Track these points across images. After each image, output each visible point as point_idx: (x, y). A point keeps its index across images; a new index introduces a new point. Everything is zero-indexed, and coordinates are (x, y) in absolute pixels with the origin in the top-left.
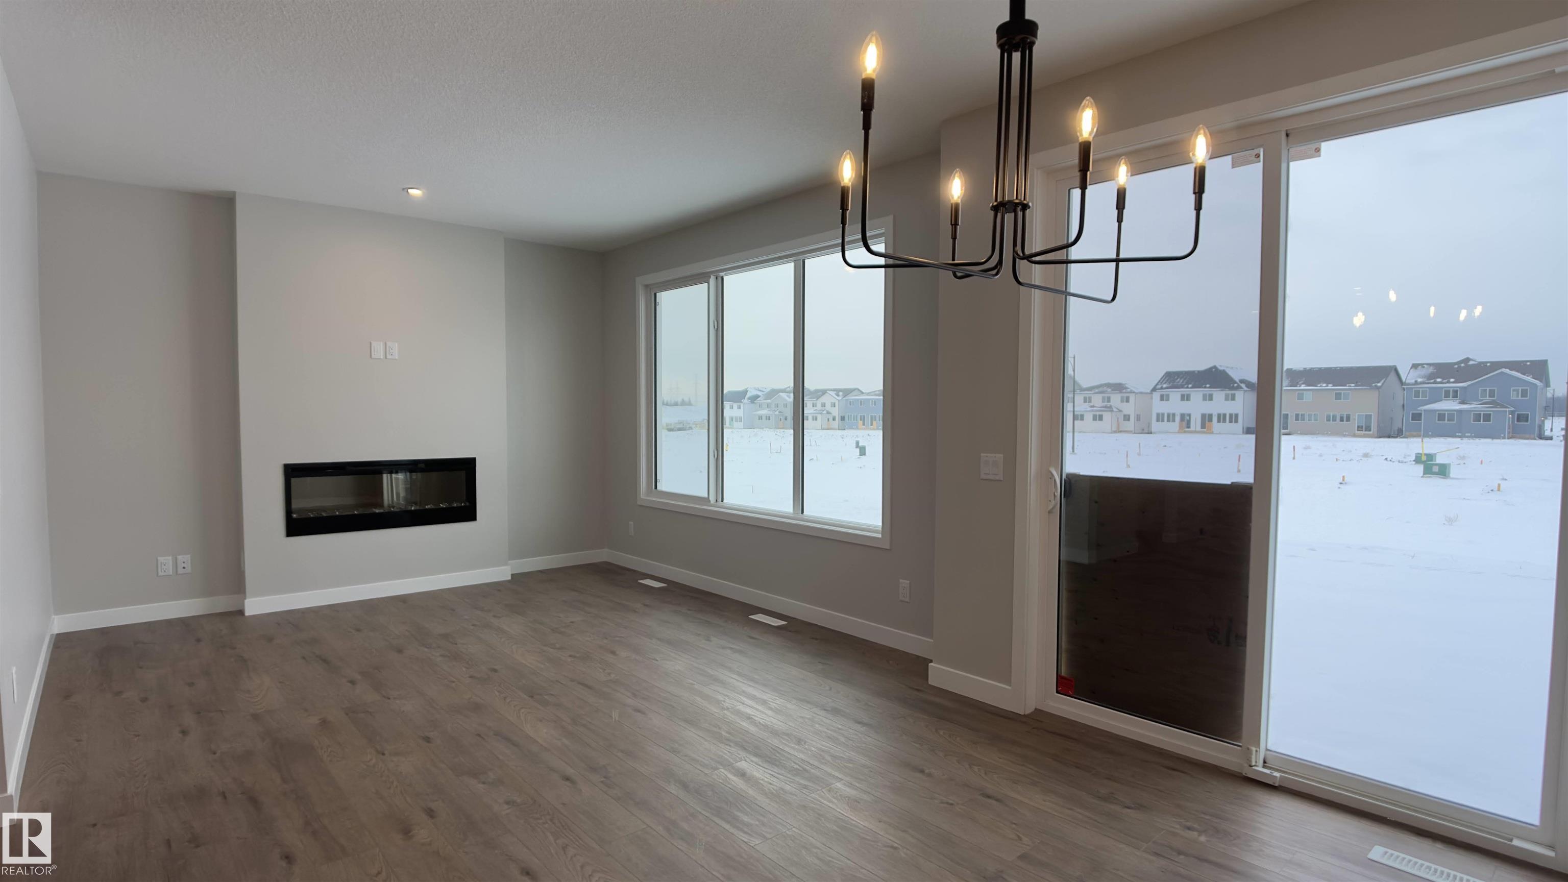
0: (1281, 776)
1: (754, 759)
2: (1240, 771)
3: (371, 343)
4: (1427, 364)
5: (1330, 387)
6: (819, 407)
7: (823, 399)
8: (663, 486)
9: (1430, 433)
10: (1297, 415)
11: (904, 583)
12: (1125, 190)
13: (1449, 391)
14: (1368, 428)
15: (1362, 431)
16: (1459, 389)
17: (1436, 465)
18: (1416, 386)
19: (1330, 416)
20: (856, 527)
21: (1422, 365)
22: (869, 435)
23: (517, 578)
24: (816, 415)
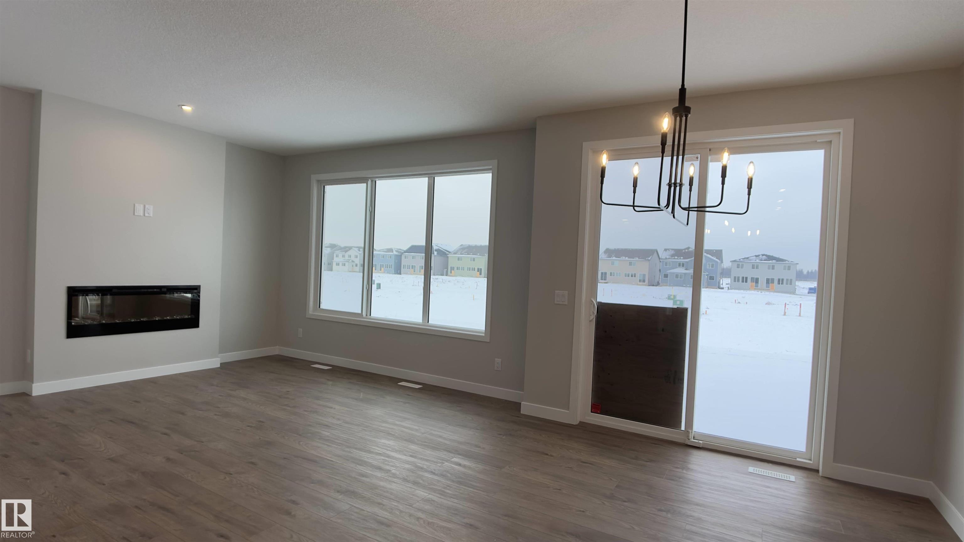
0: (703, 442)
1: (460, 457)
2: (684, 443)
3: (134, 204)
4: (671, 249)
5: (627, 258)
6: (347, 258)
7: (350, 252)
8: (324, 305)
9: (672, 284)
10: (611, 273)
11: (498, 360)
12: (693, 178)
13: (680, 263)
14: (644, 281)
15: (641, 282)
16: (684, 262)
17: (678, 300)
18: (666, 260)
19: (626, 274)
20: (463, 330)
21: (669, 249)
22: (379, 276)
23: (224, 365)
24: (345, 262)
